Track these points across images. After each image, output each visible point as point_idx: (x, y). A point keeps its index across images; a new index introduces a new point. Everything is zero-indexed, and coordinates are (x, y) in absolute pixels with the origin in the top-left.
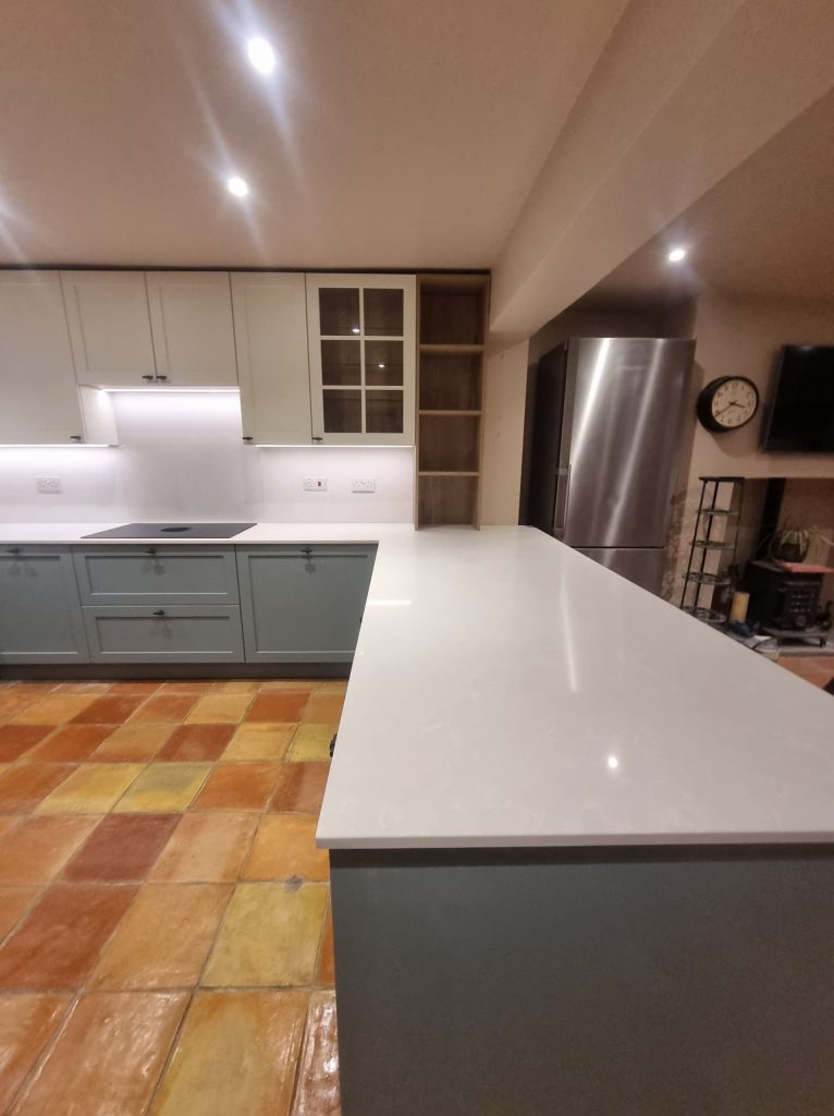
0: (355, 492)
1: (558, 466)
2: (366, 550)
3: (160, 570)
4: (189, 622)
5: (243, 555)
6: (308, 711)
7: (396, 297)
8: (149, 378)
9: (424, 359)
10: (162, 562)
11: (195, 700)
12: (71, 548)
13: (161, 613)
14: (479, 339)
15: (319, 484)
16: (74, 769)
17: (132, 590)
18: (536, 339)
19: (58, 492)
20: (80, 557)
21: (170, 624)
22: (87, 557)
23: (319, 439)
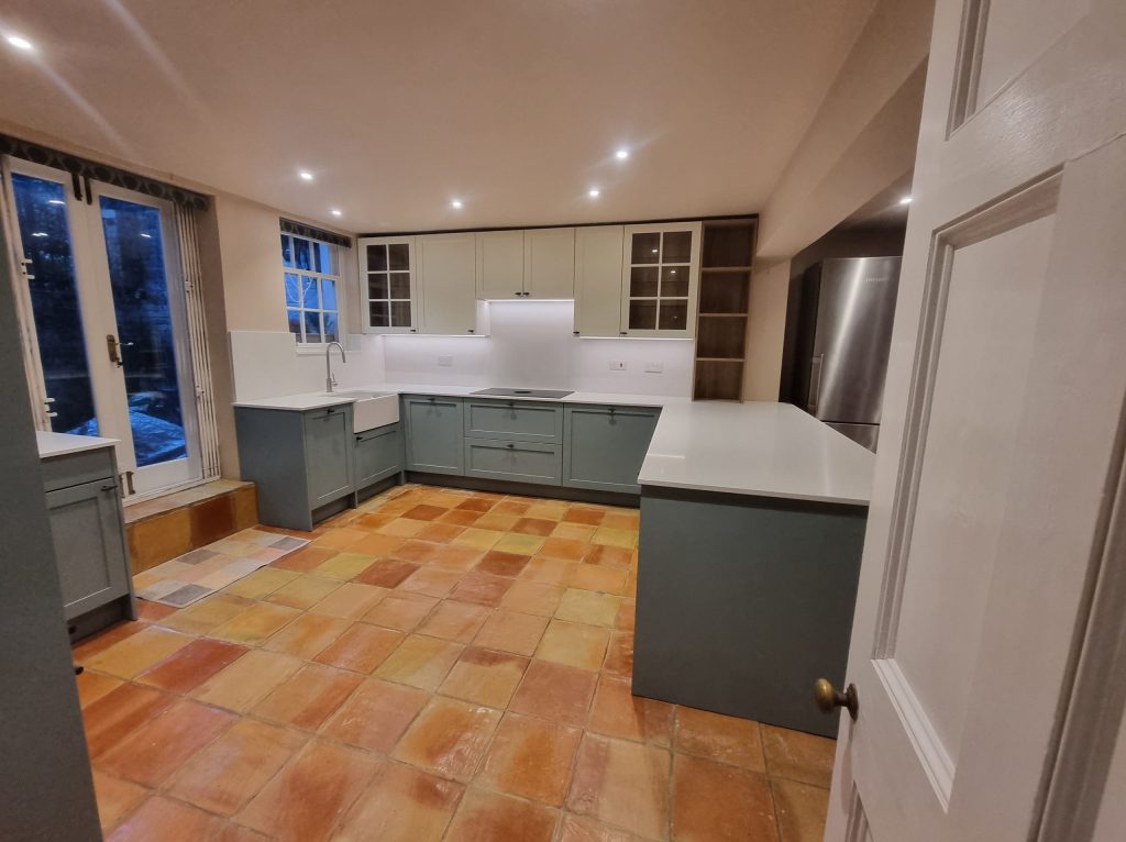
0: (647, 372)
1: (812, 356)
2: (653, 412)
3: (514, 417)
5: (568, 410)
6: (604, 520)
7: (687, 236)
8: (519, 294)
9: (705, 277)
10: (516, 411)
11: (528, 506)
12: (463, 399)
13: (511, 446)
14: (748, 263)
15: (621, 365)
16: (465, 530)
17: (497, 429)
18: (796, 259)
19: (450, 365)
20: (467, 405)
21: (516, 455)
22: (472, 406)
23: (625, 333)
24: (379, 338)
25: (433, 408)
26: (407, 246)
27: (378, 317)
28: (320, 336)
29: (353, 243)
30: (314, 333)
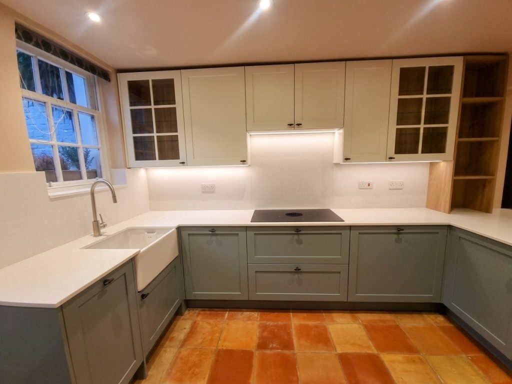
0: (390, 189)
3: (299, 242)
4: (316, 274)
5: (355, 233)
8: (290, 125)
10: (301, 237)
12: (246, 228)
13: (298, 269)
15: (369, 185)
19: (213, 192)
20: (251, 234)
21: (302, 276)
22: (255, 234)
23: (391, 158)
24: (142, 172)
25: (214, 238)
26: (172, 80)
27: (143, 151)
28: (80, 173)
29: (113, 76)
30: (73, 169)
